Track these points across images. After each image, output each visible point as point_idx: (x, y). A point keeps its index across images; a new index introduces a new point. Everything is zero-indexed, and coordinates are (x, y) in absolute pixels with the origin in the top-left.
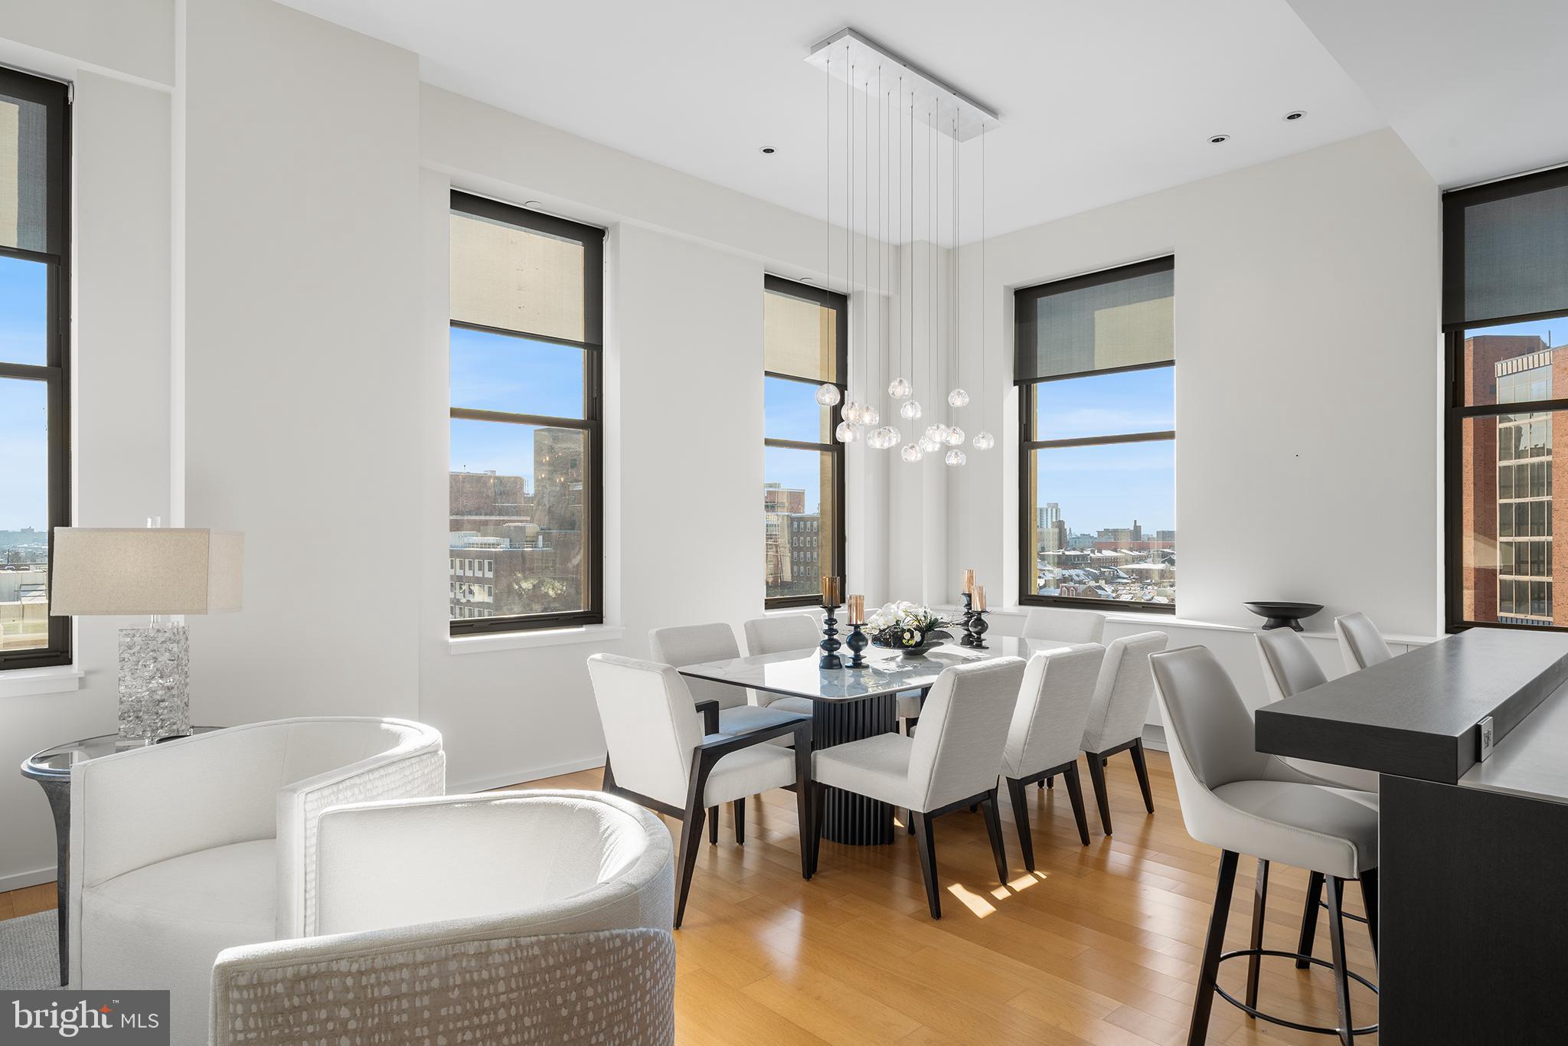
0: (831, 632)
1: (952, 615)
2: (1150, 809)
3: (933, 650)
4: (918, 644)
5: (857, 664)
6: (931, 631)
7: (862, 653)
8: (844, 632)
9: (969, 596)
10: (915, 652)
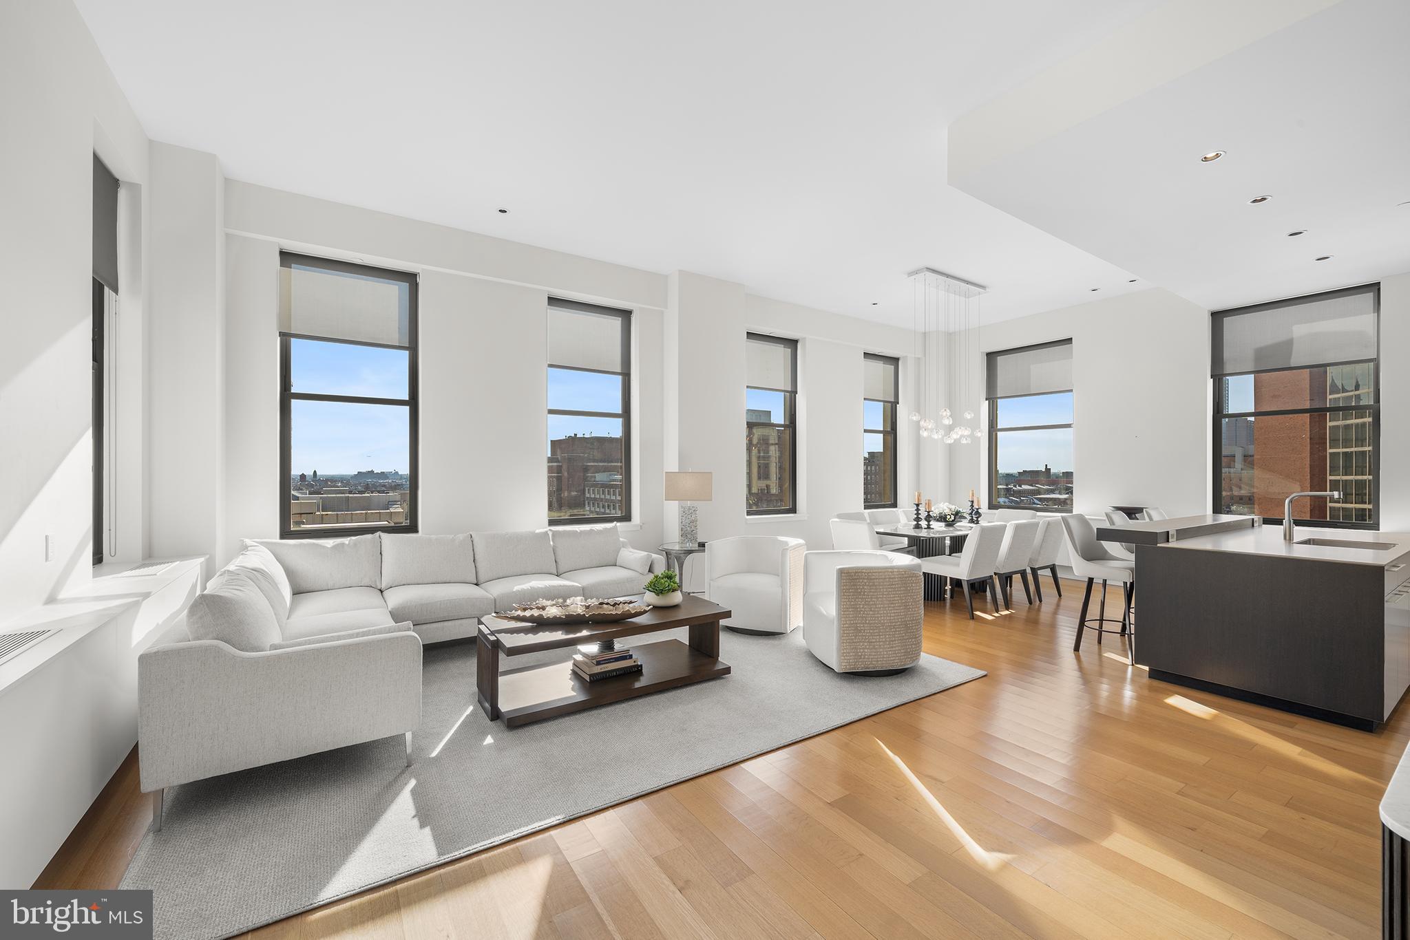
0: (918, 514)
1: (965, 510)
2: (1060, 595)
3: (958, 524)
4: (953, 521)
5: (929, 527)
6: (958, 515)
7: (931, 523)
8: (923, 515)
9: (973, 502)
10: (950, 524)
